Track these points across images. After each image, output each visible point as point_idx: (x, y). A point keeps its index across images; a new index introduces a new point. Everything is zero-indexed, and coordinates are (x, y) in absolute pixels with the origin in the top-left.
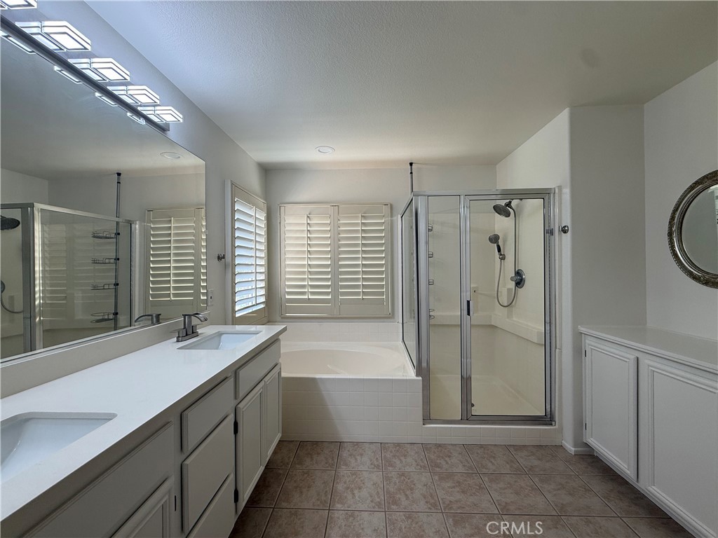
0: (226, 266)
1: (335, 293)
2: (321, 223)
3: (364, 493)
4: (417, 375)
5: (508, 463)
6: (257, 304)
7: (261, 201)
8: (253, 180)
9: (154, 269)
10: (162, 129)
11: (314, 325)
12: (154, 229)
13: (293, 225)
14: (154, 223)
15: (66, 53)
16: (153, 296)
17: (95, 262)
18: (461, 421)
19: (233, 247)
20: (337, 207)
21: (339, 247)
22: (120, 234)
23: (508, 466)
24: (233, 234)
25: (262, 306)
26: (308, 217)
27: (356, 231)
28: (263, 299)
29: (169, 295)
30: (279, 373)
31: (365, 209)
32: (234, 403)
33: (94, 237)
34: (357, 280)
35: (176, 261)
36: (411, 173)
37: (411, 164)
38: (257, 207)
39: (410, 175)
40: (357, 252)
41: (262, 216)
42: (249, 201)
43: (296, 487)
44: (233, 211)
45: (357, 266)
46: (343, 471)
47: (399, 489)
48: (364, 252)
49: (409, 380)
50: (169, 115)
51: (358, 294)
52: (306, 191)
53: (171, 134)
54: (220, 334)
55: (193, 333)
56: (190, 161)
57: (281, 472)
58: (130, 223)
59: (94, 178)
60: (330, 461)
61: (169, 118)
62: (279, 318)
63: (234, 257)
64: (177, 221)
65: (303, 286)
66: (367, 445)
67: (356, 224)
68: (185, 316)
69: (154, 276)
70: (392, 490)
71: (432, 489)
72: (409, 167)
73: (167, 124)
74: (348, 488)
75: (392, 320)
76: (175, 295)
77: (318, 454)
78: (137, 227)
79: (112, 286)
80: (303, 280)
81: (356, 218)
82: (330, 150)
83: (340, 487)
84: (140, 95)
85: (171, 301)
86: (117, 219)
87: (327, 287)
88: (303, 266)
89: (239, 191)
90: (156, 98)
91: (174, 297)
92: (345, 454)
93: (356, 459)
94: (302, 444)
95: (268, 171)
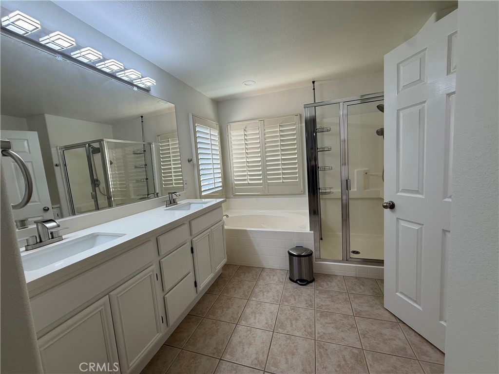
0: (194, 165)
1: (265, 178)
2: (253, 133)
3: (270, 294)
4: (310, 230)
5: (372, 289)
6: (216, 188)
7: (215, 124)
8: (209, 110)
9: (164, 169)
10: (147, 90)
11: (253, 199)
12: (161, 146)
13: (235, 137)
14: (161, 143)
15: (93, 63)
16: (165, 185)
17: (136, 167)
18: (342, 261)
19: (197, 154)
20: (263, 121)
21: (266, 149)
22: (146, 151)
23: (371, 291)
24: (196, 146)
25: (221, 188)
26: (245, 130)
27: (276, 137)
28: (221, 184)
29: (172, 184)
30: (223, 226)
31: (281, 120)
32: (190, 238)
33: (134, 154)
34: (279, 169)
35: (174, 164)
36: (314, 89)
37: (313, 82)
38: (211, 127)
39: (313, 91)
40: (278, 151)
41: (216, 133)
42: (205, 124)
43: (233, 287)
44: (195, 132)
45: (278, 160)
46: (261, 282)
47: (292, 295)
48: (282, 150)
49: (305, 233)
50: (148, 82)
51: (279, 179)
52: (243, 113)
53: (152, 92)
54: (190, 204)
55: (174, 202)
56: (165, 106)
57: (227, 279)
58: (150, 144)
59: (130, 120)
60: (255, 277)
61: (149, 84)
62: (232, 196)
63: (198, 160)
64: (172, 141)
65: (245, 176)
66: (279, 271)
67: (276, 132)
68: (169, 193)
69: (164, 173)
70: (287, 295)
71: (313, 297)
72: (312, 84)
73: (149, 87)
74: (261, 291)
75: (303, 196)
76: (175, 184)
77: (249, 273)
78: (153, 146)
79: (145, 180)
80: (244, 171)
81: (276, 127)
82: (251, 83)
83: (257, 290)
84: (131, 75)
85: (173, 187)
86: (144, 143)
87: (259, 175)
88: (243, 162)
89: (198, 119)
90: (139, 74)
91: (175, 185)
92: (264, 274)
93: (270, 277)
94: (241, 267)
95: (219, 104)
